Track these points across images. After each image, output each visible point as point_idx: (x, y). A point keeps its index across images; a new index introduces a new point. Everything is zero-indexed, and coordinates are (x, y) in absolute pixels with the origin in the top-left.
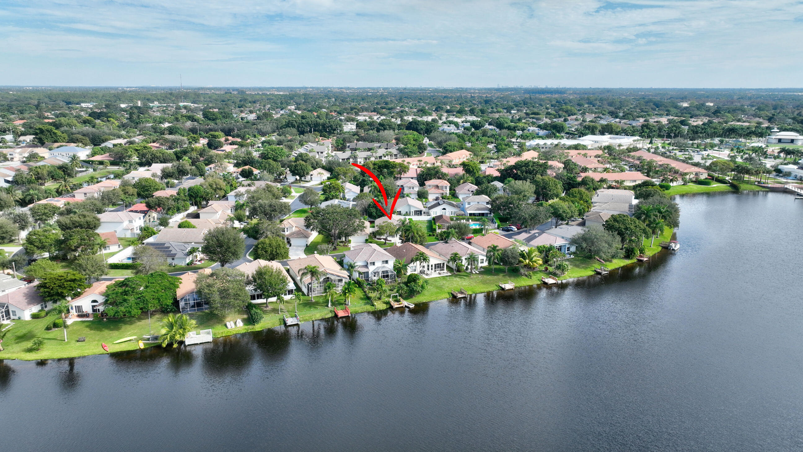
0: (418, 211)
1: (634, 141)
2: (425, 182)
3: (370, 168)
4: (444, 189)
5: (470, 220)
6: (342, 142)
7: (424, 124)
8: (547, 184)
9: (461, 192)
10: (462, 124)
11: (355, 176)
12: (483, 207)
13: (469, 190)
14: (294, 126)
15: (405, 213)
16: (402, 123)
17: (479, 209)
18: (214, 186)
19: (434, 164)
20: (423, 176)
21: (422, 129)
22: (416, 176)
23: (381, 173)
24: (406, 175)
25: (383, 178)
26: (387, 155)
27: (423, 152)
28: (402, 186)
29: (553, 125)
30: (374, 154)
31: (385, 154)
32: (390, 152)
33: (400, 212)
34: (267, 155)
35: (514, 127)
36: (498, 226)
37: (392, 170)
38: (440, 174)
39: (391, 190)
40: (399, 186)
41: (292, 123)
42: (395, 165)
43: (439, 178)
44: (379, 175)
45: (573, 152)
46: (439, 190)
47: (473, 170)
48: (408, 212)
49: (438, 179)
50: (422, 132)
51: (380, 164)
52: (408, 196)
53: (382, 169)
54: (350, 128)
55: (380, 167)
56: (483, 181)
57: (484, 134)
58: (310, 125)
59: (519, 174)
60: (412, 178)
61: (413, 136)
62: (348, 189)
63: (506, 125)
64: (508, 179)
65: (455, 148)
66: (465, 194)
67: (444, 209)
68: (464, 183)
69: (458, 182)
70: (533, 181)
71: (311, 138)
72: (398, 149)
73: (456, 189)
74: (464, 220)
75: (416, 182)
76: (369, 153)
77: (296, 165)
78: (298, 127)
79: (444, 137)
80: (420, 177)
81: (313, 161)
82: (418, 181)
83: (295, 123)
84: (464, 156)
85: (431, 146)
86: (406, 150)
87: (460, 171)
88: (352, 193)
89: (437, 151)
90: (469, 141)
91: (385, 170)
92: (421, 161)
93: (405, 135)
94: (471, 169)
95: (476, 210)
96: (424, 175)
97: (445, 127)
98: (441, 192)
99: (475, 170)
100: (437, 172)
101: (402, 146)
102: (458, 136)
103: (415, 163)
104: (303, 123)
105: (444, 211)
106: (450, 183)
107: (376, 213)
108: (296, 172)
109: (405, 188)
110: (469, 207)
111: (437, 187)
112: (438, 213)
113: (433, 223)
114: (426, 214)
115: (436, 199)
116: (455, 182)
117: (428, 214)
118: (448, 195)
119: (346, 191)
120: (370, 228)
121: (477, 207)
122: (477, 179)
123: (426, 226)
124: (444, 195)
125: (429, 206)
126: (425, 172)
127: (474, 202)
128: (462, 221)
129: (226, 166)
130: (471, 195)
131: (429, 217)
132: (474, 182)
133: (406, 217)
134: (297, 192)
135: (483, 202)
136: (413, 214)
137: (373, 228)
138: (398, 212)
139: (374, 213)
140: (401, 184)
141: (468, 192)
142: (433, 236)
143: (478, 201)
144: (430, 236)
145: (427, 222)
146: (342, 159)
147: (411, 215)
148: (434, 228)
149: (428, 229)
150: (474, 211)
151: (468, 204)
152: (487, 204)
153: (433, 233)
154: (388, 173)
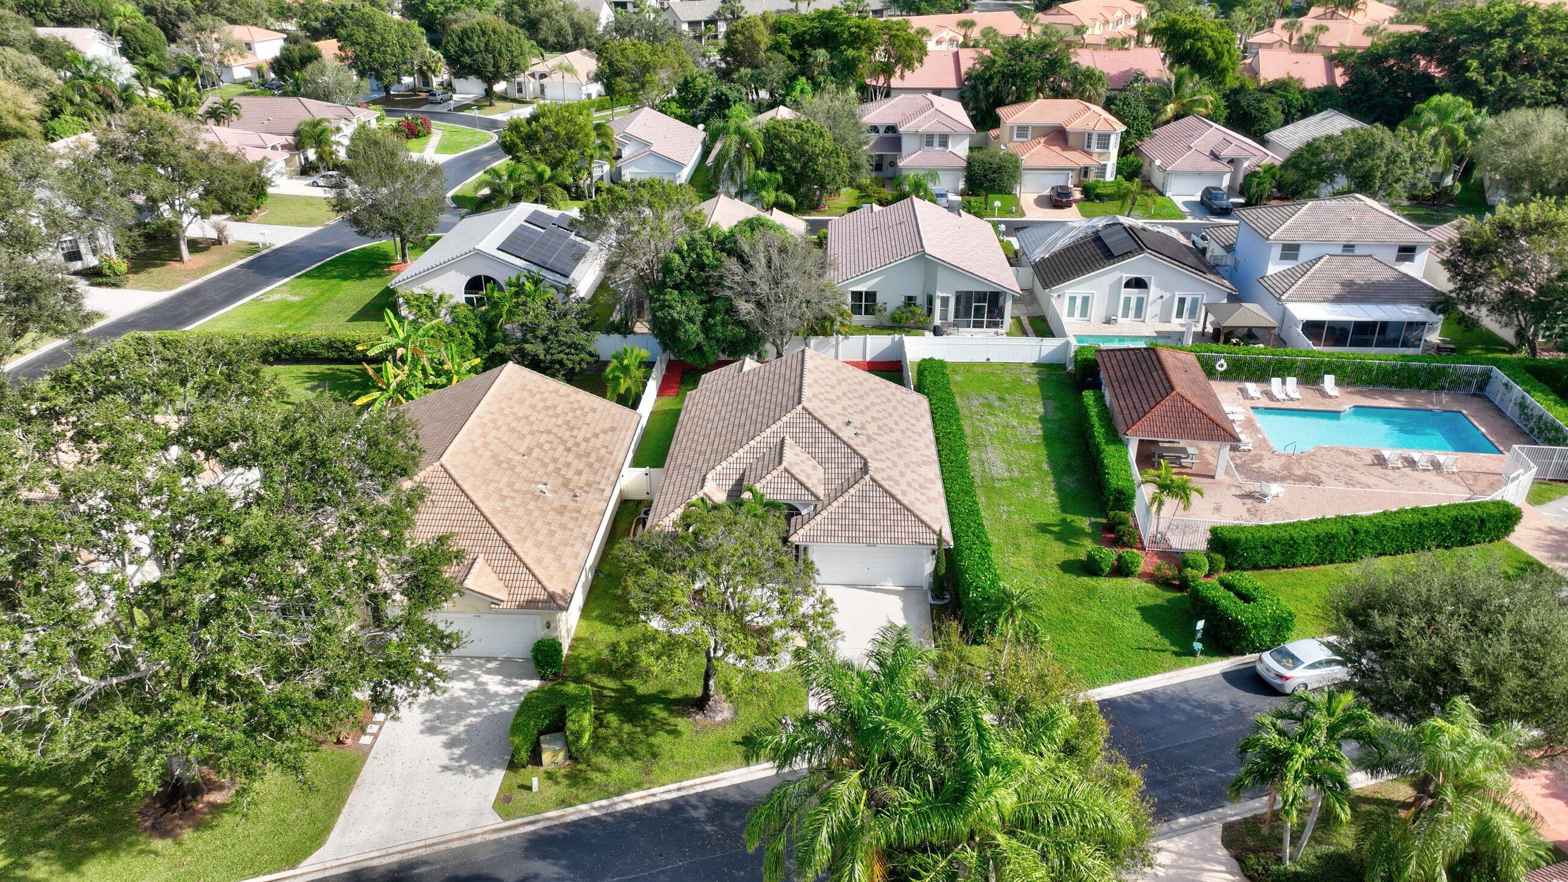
0: (981, 296)
2: (1002, 112)
3: (756, 44)
4: (1095, 149)
5: (1329, 381)
9: (1179, 164)
11: (686, 82)
12: (1380, 275)
13: (1215, 156)
15: (900, 301)
17: (1352, 293)
20: (988, 82)
22: (952, 83)
23: (804, 67)
24: (913, 78)
25: (808, 88)
28: (892, 129)
33: (871, 296)
37: (850, 53)
38: (1064, 72)
39: (829, 155)
40: (875, 129)
42: (867, 30)
43: (1059, 93)
44: (793, 78)
46: (1069, 154)
47: (1219, 55)
48: (921, 300)
49: (1056, 97)
51: (801, 29)
52: (919, 189)
53: (809, 50)
55: (799, 42)
56: (1266, 112)
60: (938, 92)
62: (638, 140)
66: (1200, 174)
67: (1139, 283)
68: (1177, 117)
69: (1154, 108)
73: (1147, 146)
74: (1291, 381)
75: (956, 112)
77: (464, 31)
80: (974, 88)
81: (565, 24)
82: (965, 106)
87: (1145, 63)
88: (651, 161)
91: (822, 54)
92: (968, 25)
94: (1210, 54)
95: (1339, 299)
96: (991, 78)
98: (1078, 159)
99: (1226, 59)
100: (1054, 65)
103: (947, 35)
105: (1134, 293)
107: (706, 328)
108: (467, 60)
109: (906, 144)
110: (1291, 277)
111: (1059, 136)
112: (1098, 310)
113: (1093, 411)
114: (1023, 313)
115: (1058, 200)
116: (1142, 111)
117: (1034, 310)
118: (1110, 177)
119: (626, 153)
120: (636, 463)
121: (1347, 276)
122: (1233, 98)
123: (1036, 429)
124: (1092, 178)
125: (1039, 254)
126: (999, 61)
127: (1328, 242)
128: (1276, 382)
129: (247, 39)
130: (1226, 182)
131: (1048, 347)
132: (1225, 113)
133: (901, 346)
134: (442, 148)
135: (1383, 244)
136: (944, 316)
137: (655, 471)
138: (857, 296)
139: (693, 328)
140: (890, 121)
141: (1215, 166)
142: (1121, 570)
143: (1346, 235)
144: (1089, 568)
145: (1042, 383)
146: (691, 23)
147: (937, 321)
148: (1115, 481)
149: (1060, 470)
150: (1327, 306)
151: (1283, 257)
152: (1400, 259)
153: (1110, 528)
154: (832, 67)
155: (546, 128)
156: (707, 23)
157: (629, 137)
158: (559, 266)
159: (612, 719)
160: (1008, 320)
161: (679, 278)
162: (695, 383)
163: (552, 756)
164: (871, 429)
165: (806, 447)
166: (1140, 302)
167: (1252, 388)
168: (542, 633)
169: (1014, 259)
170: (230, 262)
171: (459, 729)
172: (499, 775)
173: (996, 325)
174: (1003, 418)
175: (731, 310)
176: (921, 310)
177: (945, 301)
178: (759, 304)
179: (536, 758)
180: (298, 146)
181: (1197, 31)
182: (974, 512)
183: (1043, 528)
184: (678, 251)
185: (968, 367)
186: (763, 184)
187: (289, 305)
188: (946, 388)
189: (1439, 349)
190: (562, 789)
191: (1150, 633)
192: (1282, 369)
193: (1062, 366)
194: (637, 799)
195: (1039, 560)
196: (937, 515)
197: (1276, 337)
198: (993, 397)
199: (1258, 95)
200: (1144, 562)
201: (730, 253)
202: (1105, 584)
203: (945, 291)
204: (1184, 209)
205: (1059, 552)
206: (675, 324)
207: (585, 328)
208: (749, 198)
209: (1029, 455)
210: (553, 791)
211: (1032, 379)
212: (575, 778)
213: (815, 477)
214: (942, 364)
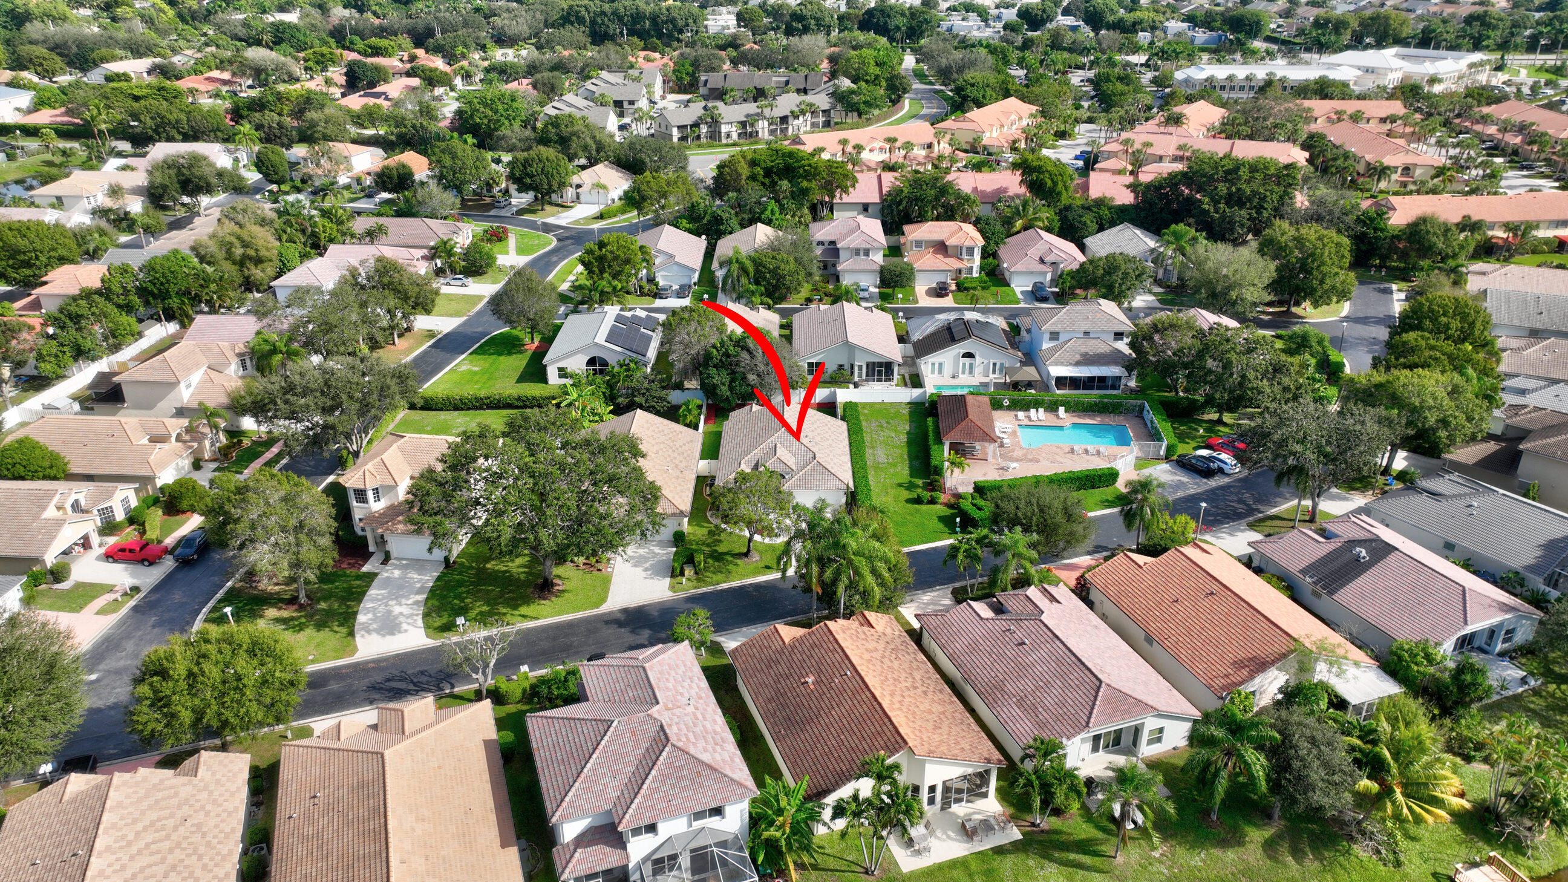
0: (880, 364)
1: (1472, 66)
2: (907, 228)
3: (740, 175)
4: (965, 257)
5: (1062, 409)
6: (691, 69)
7: (903, 15)
8: (1312, 255)
9: (1019, 267)
10: (997, 11)
11: (696, 199)
12: (1103, 348)
13: (1042, 261)
14: (581, 21)
15: (835, 367)
16: (851, 11)
17: (1087, 360)
18: (238, 251)
19: (930, 146)
20: (899, 203)
21: (898, 28)
22: (876, 199)
23: (773, 192)
24: (847, 199)
25: (776, 209)
26: (803, 112)
27: (900, 97)
28: (833, 243)
29: (1232, 18)
30: (767, 112)
31: (796, 109)
32: (811, 105)
33: (819, 365)
34: (472, 116)
35: (1134, 24)
36: (1170, 449)
37: (804, 183)
38: (952, 197)
40: (821, 243)
41: (578, 12)
45: (1320, 107)
46: (948, 260)
47: (1055, 184)
48: (847, 367)
49: (946, 214)
50: (898, 36)
51: (770, 164)
52: (849, 292)
53: (776, 179)
54: (722, 23)
55: (768, 173)
56: (1085, 224)
57: (1056, 43)
58: (620, 19)
59: (1206, 207)
60: (865, 211)
61: (875, 53)
62: (666, 253)
63: (1111, 18)
64: (1173, 226)
65: (989, 91)
66: (1032, 273)
67: (969, 355)
68: (1026, 228)
69: (1008, 222)
70: (1269, 248)
71: (613, 56)
72: (833, 95)
73: (1003, 252)
74: (1041, 410)
75: (876, 228)
76: (751, 108)
77: (526, 160)
78: (593, 22)
79: (958, 55)
80: (890, 206)
81: (588, 140)
83: (583, 13)
84: (1013, 117)
85: (920, 76)
86: (855, 99)
87: (1011, 182)
88: (675, 267)
89: (937, 92)
90: (1021, 63)
91: (785, 184)
92: (895, 140)
93: (854, 48)
94: (1049, 183)
95: (1078, 364)
96: (900, 201)
97: (956, 21)
98: (953, 264)
99: (1060, 186)
100: (941, 189)
101: (846, 83)
102: (992, 50)
103: (877, 147)
104: (603, 13)
105: (967, 360)
106: (982, 232)
107: (731, 388)
108: (528, 181)
109: (843, 255)
110: (1054, 350)
111: (941, 248)
112: (948, 370)
113: (931, 428)
114: (905, 371)
115: (940, 291)
116: (999, 227)
117: (913, 370)
118: (975, 274)
119: (657, 261)
120: (702, 457)
121: (1084, 350)
122: (1063, 213)
123: (904, 438)
124: (964, 275)
125: (916, 336)
126: (906, 190)
127: (1074, 331)
128: (1033, 411)
129: (346, 154)
130: (1049, 277)
131: (916, 393)
132: (1057, 225)
133: (834, 394)
134: (521, 251)
135: (1104, 332)
136: (860, 376)
137: (713, 462)
138: (810, 365)
139: (724, 388)
140: (832, 239)
141: (1042, 267)
142: (932, 501)
143: (1085, 327)
144: (918, 501)
145: (911, 414)
146: (679, 127)
147: (856, 379)
148: (934, 462)
149: (912, 457)
150: (1071, 368)
151: (1051, 339)
152: (1115, 339)
153: (930, 484)
154: (792, 192)
155: (612, 252)
156: (692, 126)
157: (660, 251)
158: (639, 350)
159: (710, 561)
160: (896, 376)
161: (715, 361)
162: (727, 417)
163: (689, 572)
164: (818, 439)
165: (786, 448)
166: (971, 365)
167: (1021, 415)
168: (676, 528)
169: (902, 339)
170: (422, 344)
171: (647, 565)
172: (668, 580)
173: (888, 380)
174: (888, 432)
175: (744, 378)
176: (847, 373)
177: (860, 367)
178: (759, 375)
179: (682, 574)
180: (431, 258)
181: (1040, 167)
182: (865, 476)
183: (900, 485)
184: (714, 347)
185: (871, 405)
186: (753, 293)
187: (475, 373)
188: (857, 418)
189: (1132, 390)
190: (695, 583)
191: (941, 526)
192: (1036, 404)
193: (923, 404)
194: (725, 586)
195: (896, 499)
196: (847, 477)
197: (1043, 385)
198: (883, 422)
199: (1080, 211)
200: (943, 498)
201: (743, 348)
202: (924, 507)
203: (860, 362)
204: (1020, 296)
205: (906, 494)
206: (715, 387)
207: (664, 388)
208: (744, 301)
209: (898, 451)
210: (690, 584)
211: (906, 411)
212: (699, 580)
213: (791, 461)
214: (856, 404)
